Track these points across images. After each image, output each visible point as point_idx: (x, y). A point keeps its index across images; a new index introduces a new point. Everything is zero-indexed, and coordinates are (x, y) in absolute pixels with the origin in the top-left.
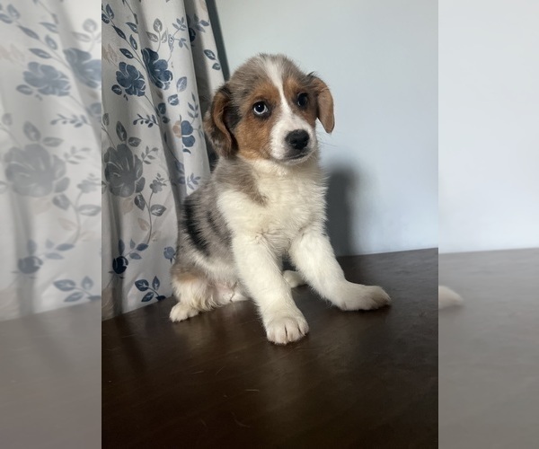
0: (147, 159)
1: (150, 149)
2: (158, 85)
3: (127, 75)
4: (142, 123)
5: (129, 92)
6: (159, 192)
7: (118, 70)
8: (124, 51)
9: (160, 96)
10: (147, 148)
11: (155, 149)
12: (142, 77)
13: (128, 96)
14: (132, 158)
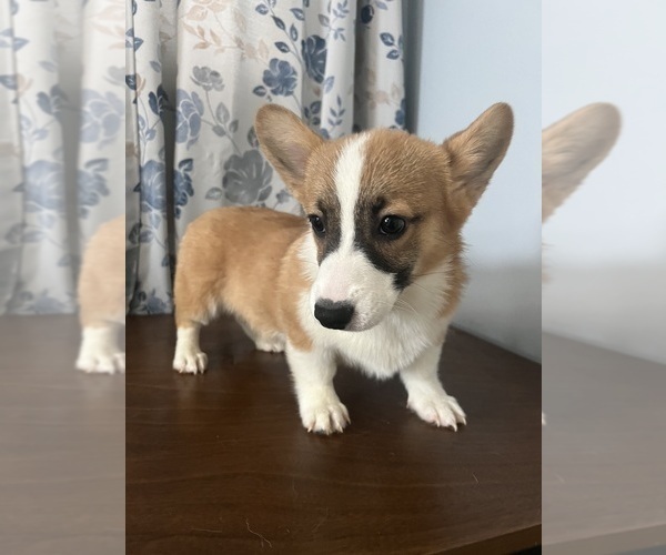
2: (319, 79)
3: (276, 73)
5: (275, 92)
6: (285, 204)
7: (268, 68)
8: (281, 46)
9: (318, 92)
12: (295, 73)
13: (273, 96)
14: (261, 165)
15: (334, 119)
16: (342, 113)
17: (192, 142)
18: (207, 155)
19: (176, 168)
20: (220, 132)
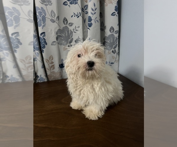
0: (75, 31)
1: (77, 27)
4: (75, 16)
5: (71, 3)
6: (78, 43)
9: (87, 1)
10: (76, 27)
11: (78, 27)
13: (70, 5)
14: (69, 31)
15: (93, 12)
16: (96, 9)
17: (44, 26)
18: (50, 30)
19: (40, 36)
20: (53, 21)
